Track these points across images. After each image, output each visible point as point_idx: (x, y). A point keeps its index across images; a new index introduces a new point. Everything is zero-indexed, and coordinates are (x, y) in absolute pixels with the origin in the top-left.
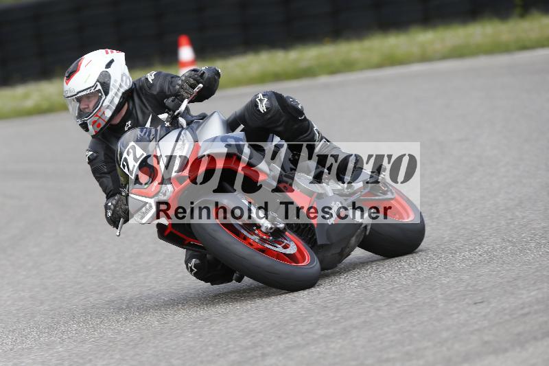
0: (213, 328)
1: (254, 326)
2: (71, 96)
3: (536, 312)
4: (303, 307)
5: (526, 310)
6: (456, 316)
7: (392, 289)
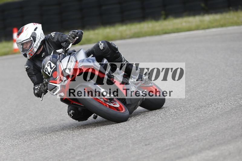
0: (30, 157)
1: (48, 156)
2: (20, 43)
3: (172, 149)
4: (70, 147)
5: (168, 148)
6: (137, 151)
7: (109, 139)
